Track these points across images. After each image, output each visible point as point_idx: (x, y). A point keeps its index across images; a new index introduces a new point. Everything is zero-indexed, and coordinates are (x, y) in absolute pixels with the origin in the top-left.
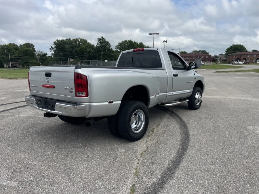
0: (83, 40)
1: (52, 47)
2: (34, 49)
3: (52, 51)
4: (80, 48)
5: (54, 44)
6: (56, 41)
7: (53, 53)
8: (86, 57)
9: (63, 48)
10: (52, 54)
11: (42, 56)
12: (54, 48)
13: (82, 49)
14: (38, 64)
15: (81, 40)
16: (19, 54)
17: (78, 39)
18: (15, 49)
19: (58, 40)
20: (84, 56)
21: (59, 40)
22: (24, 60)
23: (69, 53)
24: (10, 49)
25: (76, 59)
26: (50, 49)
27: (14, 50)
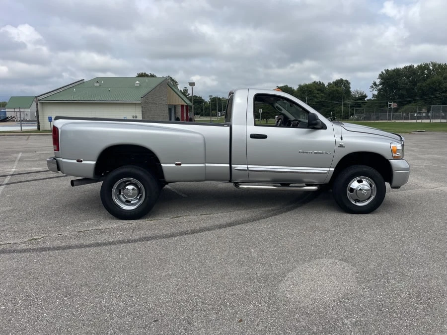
0: (440, 65)
1: (375, 84)
2: (350, 88)
3: (374, 91)
4: (429, 81)
5: (379, 78)
6: (384, 72)
7: (376, 93)
8: (440, 99)
9: (396, 83)
10: (374, 95)
11: (358, 100)
12: (379, 85)
13: (433, 83)
14: (348, 113)
15: (434, 65)
16: (322, 97)
17: (427, 64)
18: (318, 90)
19: (388, 70)
20: (436, 97)
21: (390, 69)
22: (328, 107)
23: (404, 92)
24: (310, 91)
25: (416, 103)
26: (372, 87)
27: (316, 92)
